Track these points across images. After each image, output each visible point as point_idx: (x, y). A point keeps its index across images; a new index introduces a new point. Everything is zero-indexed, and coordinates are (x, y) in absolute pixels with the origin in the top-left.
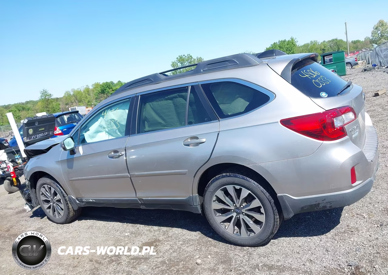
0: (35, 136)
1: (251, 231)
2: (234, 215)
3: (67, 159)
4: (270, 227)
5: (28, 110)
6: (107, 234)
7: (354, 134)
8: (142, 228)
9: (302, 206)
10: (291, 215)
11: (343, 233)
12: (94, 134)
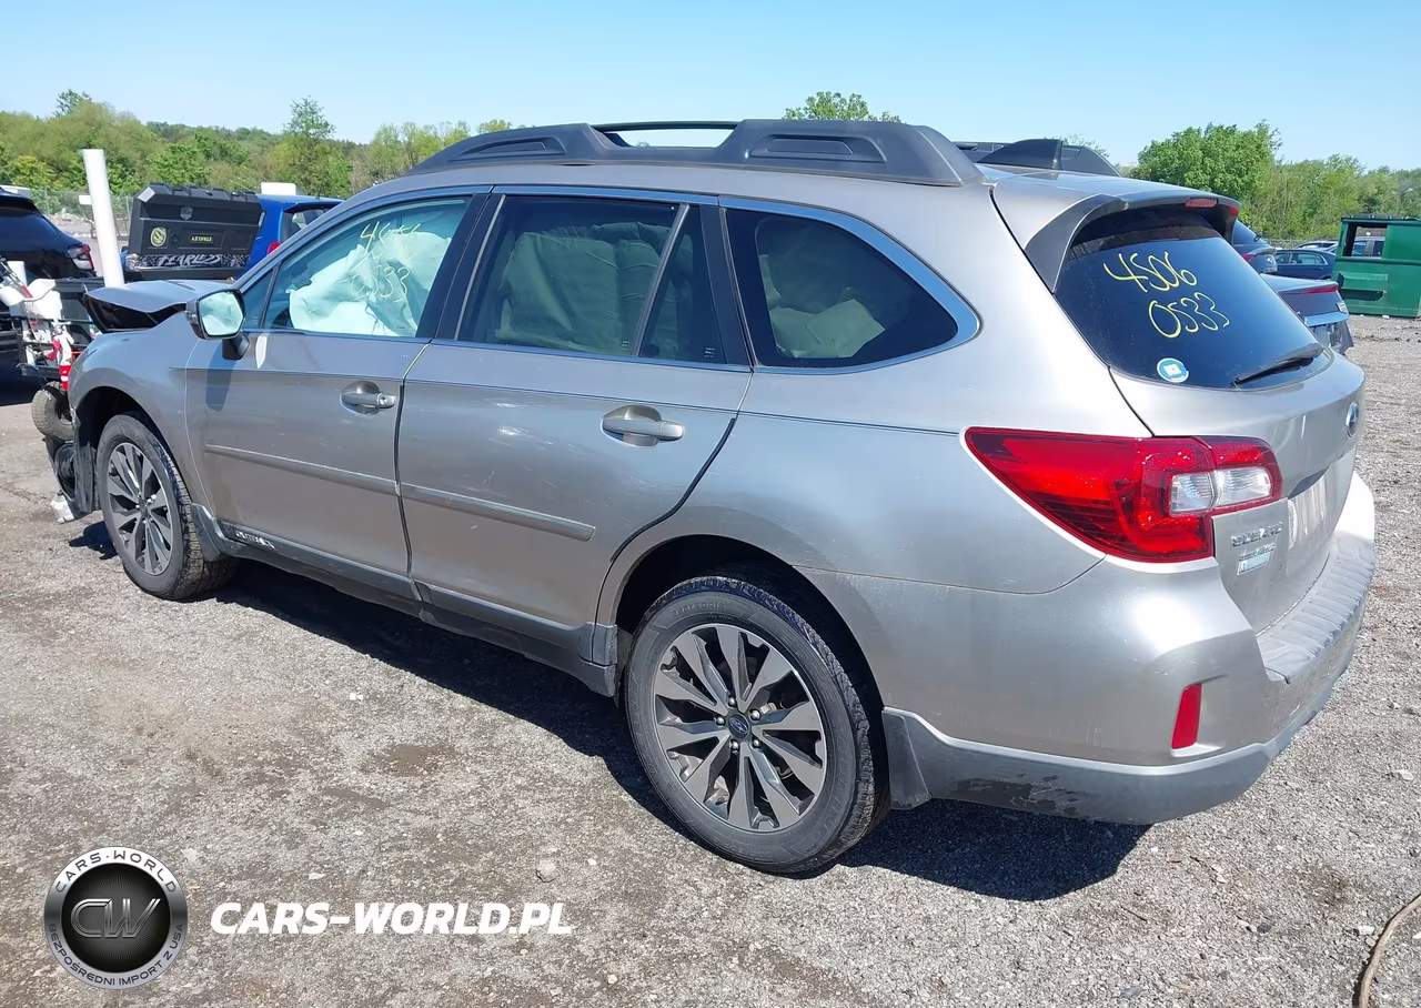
0: (173, 259)
1: (767, 810)
2: (724, 736)
3: (209, 370)
4: (833, 820)
5: (240, 163)
6: (287, 677)
7: (1248, 557)
8: (415, 686)
9: (966, 776)
10: (920, 799)
11: (1106, 915)
12: (326, 302)
